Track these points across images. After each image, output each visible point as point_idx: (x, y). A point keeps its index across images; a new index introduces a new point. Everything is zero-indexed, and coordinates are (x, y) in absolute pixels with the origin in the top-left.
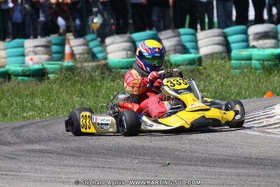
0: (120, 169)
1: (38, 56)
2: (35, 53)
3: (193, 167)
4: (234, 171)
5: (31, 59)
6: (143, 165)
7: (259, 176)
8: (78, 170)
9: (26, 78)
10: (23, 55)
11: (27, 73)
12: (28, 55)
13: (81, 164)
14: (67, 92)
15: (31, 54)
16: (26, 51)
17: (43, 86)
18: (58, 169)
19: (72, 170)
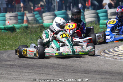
0: (47, 74)
1: (12, 21)
2: (10, 20)
3: (81, 74)
4: (99, 76)
5: (9, 22)
6: (58, 73)
7: (111, 79)
8: (28, 74)
9: (6, 31)
10: (5, 20)
11: (6, 29)
12: (7, 20)
13: (29, 72)
14: (24, 38)
15: (8, 20)
16: (6, 18)
17: (14, 34)
18: (18, 74)
19: (25, 74)
